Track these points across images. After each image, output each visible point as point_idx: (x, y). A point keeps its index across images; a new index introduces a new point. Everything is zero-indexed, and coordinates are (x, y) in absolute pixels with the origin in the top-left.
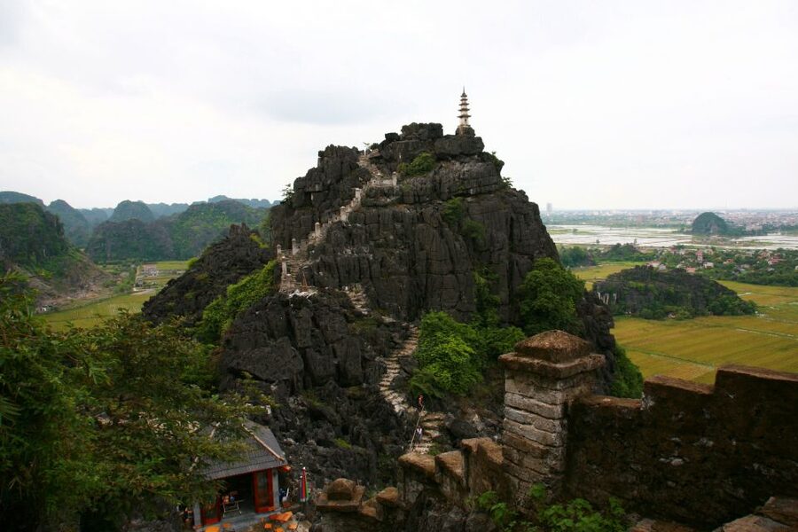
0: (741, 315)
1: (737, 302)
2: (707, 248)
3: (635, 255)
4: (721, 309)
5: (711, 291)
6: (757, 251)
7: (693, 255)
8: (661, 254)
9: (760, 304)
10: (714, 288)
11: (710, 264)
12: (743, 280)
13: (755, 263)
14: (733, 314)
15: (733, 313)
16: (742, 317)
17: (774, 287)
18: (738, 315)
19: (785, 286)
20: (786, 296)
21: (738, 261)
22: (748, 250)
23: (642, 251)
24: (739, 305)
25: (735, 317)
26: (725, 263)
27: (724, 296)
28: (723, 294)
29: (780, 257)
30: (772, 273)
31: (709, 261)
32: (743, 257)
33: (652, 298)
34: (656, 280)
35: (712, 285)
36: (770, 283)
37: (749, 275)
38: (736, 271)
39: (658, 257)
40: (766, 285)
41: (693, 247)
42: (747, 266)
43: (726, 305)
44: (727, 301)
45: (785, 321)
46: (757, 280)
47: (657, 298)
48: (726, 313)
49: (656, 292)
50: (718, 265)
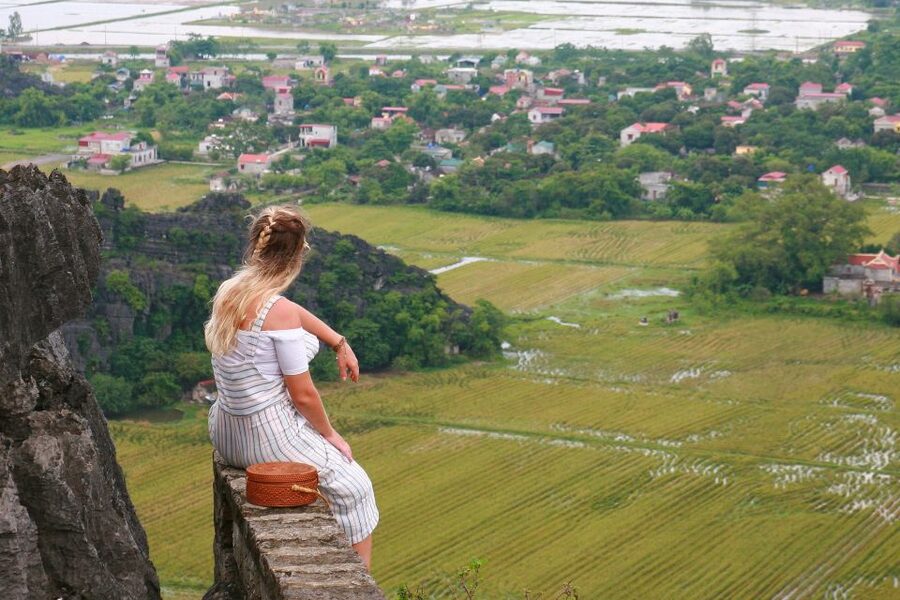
0: (456, 362)
1: (436, 317)
2: (303, 47)
3: (25, 99)
4: (385, 347)
5: (345, 279)
6: (488, 57)
7: (251, 86)
8: (129, 85)
9: (511, 306)
10: (353, 266)
11: (324, 133)
12: (447, 202)
13: (485, 120)
14: (427, 364)
15: (429, 361)
16: (458, 372)
17: (558, 227)
18: (443, 364)
19: (592, 216)
20: (599, 263)
21: (425, 115)
22: (456, 55)
23: (49, 77)
24: (445, 326)
25: (433, 375)
26: (377, 123)
27: (394, 295)
28: (388, 285)
29: (568, 86)
30: (545, 165)
31: (321, 119)
32: (441, 92)
33: (127, 325)
34: (136, 249)
35: (347, 255)
36: (539, 207)
37: (469, 178)
38: (422, 161)
39: (117, 102)
40: (528, 215)
41: (251, 46)
42: (455, 135)
43: (402, 328)
44: (403, 315)
45: (600, 375)
46: (495, 200)
47: (144, 326)
48: (402, 361)
49: (141, 303)
50: (356, 132)
